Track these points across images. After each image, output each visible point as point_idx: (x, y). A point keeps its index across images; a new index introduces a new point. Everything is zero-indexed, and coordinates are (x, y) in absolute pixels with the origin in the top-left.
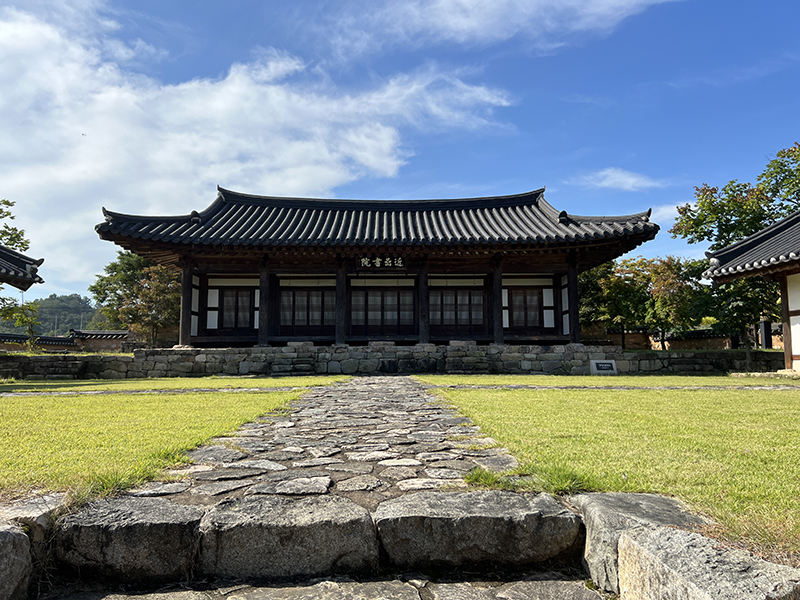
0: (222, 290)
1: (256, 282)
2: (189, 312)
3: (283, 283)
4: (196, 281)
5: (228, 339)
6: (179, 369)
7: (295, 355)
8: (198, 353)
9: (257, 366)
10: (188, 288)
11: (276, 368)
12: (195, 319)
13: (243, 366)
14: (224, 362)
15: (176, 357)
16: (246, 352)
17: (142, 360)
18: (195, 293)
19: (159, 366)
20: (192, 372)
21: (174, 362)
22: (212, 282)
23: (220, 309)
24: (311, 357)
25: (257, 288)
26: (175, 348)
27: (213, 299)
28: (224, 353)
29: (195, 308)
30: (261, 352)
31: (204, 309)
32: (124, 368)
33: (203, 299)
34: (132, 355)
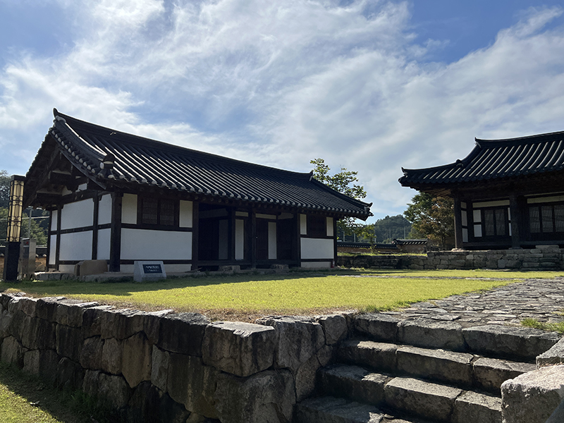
0: (482, 209)
1: (507, 203)
2: (460, 227)
3: (530, 201)
4: (464, 205)
5: (488, 244)
6: (456, 264)
7: (542, 255)
8: (468, 253)
9: (512, 263)
10: (458, 211)
11: (525, 264)
12: (465, 231)
13: (501, 263)
14: (486, 260)
15: (453, 256)
16: (502, 253)
17: (432, 258)
18: (464, 214)
19: (443, 262)
20: (465, 266)
21: (452, 259)
22: (475, 205)
23: (483, 223)
24: (555, 256)
25: (508, 206)
26: (453, 250)
27: (477, 217)
28: (486, 254)
29: (465, 223)
30: (514, 253)
31: (471, 224)
32: (422, 263)
33: (470, 217)
34: (426, 255)
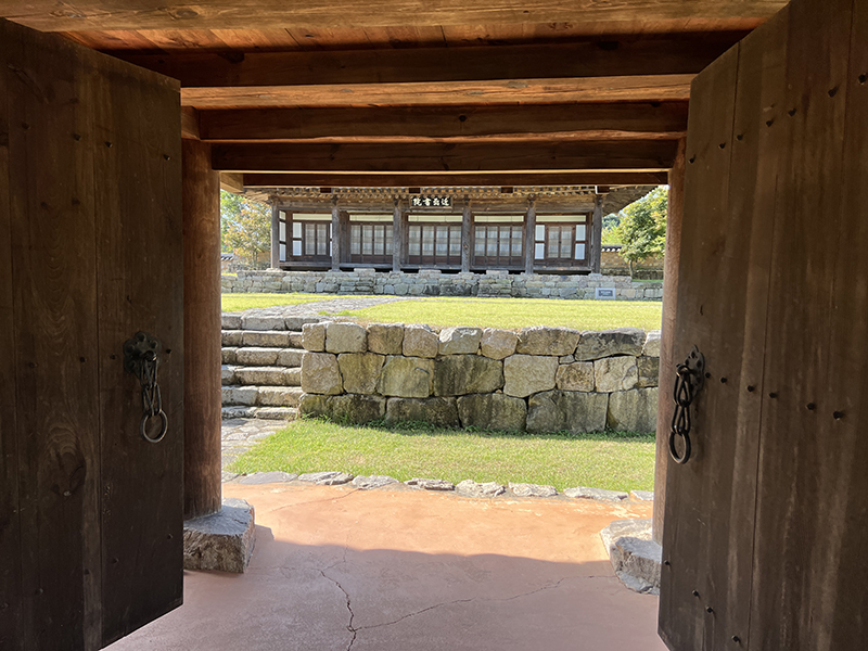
0: (304, 223)
1: (329, 217)
2: (277, 242)
3: (352, 218)
4: (282, 216)
5: (309, 264)
6: (271, 286)
7: (359, 279)
8: (285, 275)
9: (330, 287)
10: (276, 221)
11: (342, 288)
12: (283, 248)
13: (320, 287)
14: (304, 282)
15: (268, 278)
16: (321, 275)
17: (243, 279)
18: (282, 226)
19: (255, 284)
20: (280, 289)
21: (267, 281)
22: (296, 216)
23: (303, 240)
24: (371, 281)
25: (331, 222)
26: (268, 270)
27: (297, 230)
28: (304, 276)
29: (283, 238)
30: (334, 276)
31: (290, 239)
32: (230, 285)
33: (289, 230)
34: (235, 275)
